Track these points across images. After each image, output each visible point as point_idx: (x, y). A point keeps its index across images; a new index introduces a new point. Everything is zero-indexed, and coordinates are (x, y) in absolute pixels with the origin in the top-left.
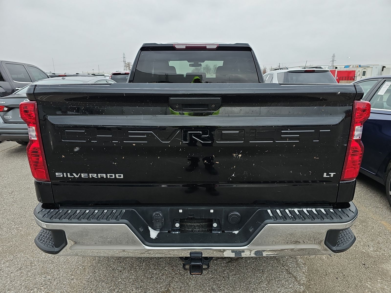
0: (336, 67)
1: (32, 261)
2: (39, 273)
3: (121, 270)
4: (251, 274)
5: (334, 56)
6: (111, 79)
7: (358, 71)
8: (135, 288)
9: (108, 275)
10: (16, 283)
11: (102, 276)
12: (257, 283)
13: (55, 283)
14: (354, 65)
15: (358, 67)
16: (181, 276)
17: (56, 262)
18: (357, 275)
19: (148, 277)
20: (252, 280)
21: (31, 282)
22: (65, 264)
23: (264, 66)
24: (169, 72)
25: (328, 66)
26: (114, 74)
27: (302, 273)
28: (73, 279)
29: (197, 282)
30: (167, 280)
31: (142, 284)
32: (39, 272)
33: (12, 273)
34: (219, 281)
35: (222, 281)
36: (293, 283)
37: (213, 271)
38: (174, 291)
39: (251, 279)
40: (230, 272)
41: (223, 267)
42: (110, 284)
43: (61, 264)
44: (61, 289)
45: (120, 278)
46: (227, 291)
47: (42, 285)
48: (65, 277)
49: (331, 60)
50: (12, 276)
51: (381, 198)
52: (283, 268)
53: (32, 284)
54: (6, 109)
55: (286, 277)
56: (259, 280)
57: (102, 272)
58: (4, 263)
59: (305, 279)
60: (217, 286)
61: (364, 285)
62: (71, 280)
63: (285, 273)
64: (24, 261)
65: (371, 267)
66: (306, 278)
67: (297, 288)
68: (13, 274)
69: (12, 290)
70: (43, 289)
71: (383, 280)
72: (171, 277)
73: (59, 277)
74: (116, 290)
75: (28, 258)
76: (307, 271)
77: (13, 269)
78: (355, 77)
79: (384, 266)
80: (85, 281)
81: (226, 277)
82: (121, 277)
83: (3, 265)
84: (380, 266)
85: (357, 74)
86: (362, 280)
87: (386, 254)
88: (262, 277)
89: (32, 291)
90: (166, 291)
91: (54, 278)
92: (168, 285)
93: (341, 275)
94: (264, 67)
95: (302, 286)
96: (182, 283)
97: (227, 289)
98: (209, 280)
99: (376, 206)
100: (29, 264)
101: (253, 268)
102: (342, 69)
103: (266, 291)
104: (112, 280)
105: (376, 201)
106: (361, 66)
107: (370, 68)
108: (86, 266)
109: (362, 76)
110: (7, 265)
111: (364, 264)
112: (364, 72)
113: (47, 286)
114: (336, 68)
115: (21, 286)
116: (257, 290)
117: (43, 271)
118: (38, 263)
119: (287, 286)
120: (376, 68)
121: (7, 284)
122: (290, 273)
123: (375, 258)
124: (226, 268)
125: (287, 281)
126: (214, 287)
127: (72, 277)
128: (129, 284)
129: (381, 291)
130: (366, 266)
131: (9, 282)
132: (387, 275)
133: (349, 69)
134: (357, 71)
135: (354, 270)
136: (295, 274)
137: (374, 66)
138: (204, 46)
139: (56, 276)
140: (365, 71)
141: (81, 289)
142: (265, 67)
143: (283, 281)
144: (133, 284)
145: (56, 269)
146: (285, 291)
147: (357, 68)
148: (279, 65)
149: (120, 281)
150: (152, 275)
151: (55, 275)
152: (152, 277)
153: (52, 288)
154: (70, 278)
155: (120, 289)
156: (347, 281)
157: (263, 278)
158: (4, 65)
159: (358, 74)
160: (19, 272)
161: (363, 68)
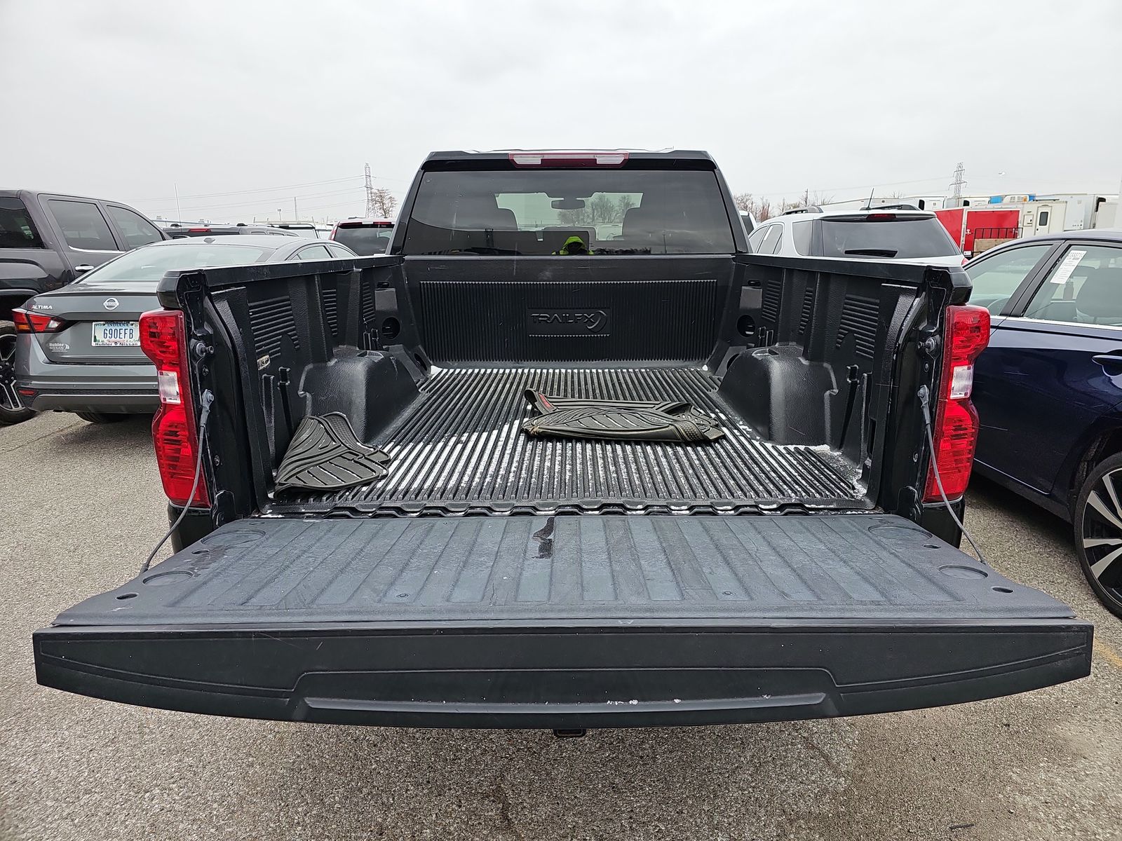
0: (966, 199)
1: (144, 722)
2: (164, 751)
3: (376, 743)
4: (712, 750)
5: (960, 169)
6: (334, 240)
7: (1025, 213)
8: (412, 785)
9: (341, 754)
10: (106, 775)
11: (327, 757)
12: (728, 772)
13: (207, 774)
14: (1016, 196)
15: (1025, 200)
16: (533, 754)
17: (206, 723)
18: (986, 751)
19: (447, 759)
20: (715, 764)
21: (143, 772)
22: (228, 728)
23: (762, 199)
24: (497, 225)
25: (943, 199)
26: (344, 226)
27: (844, 747)
28: (251, 765)
29: (572, 769)
30: (496, 766)
31: (432, 774)
32: (163, 748)
33: (91, 750)
34: (629, 766)
35: (639, 767)
36: (821, 771)
37: (615, 743)
38: (513, 790)
39: (712, 761)
40: (659, 745)
41: (639, 733)
42: (348, 775)
43: (220, 729)
44: (221, 789)
45: (373, 760)
46: (650, 792)
47: (172, 780)
48: (231, 761)
49: (954, 180)
50: (93, 758)
51: (1064, 558)
52: (796, 734)
53: (147, 777)
54: (54, 325)
55: (802, 756)
56: (733, 764)
57: (327, 746)
58: (70, 726)
59: (851, 761)
60: (624, 779)
61: (1002, 774)
62: (248, 766)
63: (799, 746)
64: (122, 723)
65: (1025, 731)
66: (854, 758)
67: (829, 784)
68: (95, 755)
69: (96, 792)
70: (176, 790)
71: (1053, 763)
72: (507, 758)
73: (217, 760)
74: (364, 789)
75: (131, 715)
76: (857, 741)
77: (95, 742)
78: (1017, 228)
79: (1059, 730)
80: (284, 768)
81: (648, 756)
82: (378, 759)
83: (66, 733)
84: (1049, 730)
85: (1024, 220)
86: (997, 762)
87: (1066, 701)
88: (740, 757)
89: (148, 794)
90: (493, 790)
91: (202, 763)
92: (498, 777)
93: (944, 750)
94: (764, 200)
95: (844, 779)
96: (534, 772)
97: (650, 786)
98: (603, 764)
99: (1051, 579)
100: (135, 730)
101: (718, 735)
102: (982, 207)
103: (750, 789)
104: (353, 767)
105: (1051, 567)
106: (1037, 199)
107: (1060, 202)
108: (285, 732)
109: (1038, 227)
110: (79, 733)
111: (1006, 725)
112: (1044, 215)
113: (186, 781)
114: (966, 203)
115: (117, 781)
116: (726, 788)
117: (173, 746)
118: (158, 727)
119: (804, 779)
120: (1080, 202)
121: (82, 778)
122: (813, 747)
123: (1037, 708)
124: (649, 735)
125: (806, 765)
126: (617, 780)
127: (250, 759)
128: (397, 775)
129: (1045, 790)
130: (1011, 729)
131: (86, 774)
132: (1065, 751)
133: (1001, 208)
134: (1022, 212)
135: (980, 739)
136: (826, 749)
137: (1074, 196)
138: (591, 157)
139: (208, 758)
140: (1047, 213)
141: (273, 789)
142: (767, 200)
143: (794, 766)
144: (408, 775)
145: (208, 739)
146: (799, 790)
147: (1023, 204)
148: (805, 196)
149: (375, 769)
150: (457, 754)
151: (205, 755)
152: (456, 758)
153: (199, 787)
154: (243, 762)
155: (374, 787)
156: (959, 765)
157: (742, 759)
158: (43, 205)
159: (1028, 219)
160: (111, 748)
161: (1041, 205)
